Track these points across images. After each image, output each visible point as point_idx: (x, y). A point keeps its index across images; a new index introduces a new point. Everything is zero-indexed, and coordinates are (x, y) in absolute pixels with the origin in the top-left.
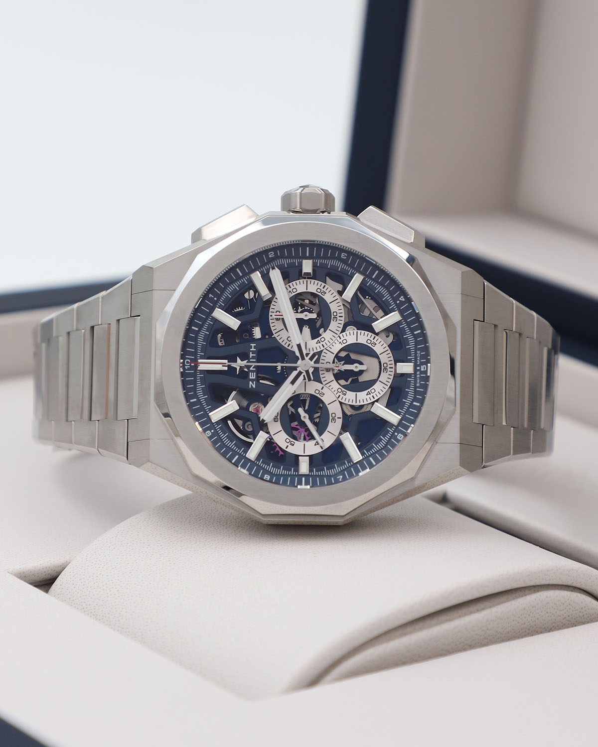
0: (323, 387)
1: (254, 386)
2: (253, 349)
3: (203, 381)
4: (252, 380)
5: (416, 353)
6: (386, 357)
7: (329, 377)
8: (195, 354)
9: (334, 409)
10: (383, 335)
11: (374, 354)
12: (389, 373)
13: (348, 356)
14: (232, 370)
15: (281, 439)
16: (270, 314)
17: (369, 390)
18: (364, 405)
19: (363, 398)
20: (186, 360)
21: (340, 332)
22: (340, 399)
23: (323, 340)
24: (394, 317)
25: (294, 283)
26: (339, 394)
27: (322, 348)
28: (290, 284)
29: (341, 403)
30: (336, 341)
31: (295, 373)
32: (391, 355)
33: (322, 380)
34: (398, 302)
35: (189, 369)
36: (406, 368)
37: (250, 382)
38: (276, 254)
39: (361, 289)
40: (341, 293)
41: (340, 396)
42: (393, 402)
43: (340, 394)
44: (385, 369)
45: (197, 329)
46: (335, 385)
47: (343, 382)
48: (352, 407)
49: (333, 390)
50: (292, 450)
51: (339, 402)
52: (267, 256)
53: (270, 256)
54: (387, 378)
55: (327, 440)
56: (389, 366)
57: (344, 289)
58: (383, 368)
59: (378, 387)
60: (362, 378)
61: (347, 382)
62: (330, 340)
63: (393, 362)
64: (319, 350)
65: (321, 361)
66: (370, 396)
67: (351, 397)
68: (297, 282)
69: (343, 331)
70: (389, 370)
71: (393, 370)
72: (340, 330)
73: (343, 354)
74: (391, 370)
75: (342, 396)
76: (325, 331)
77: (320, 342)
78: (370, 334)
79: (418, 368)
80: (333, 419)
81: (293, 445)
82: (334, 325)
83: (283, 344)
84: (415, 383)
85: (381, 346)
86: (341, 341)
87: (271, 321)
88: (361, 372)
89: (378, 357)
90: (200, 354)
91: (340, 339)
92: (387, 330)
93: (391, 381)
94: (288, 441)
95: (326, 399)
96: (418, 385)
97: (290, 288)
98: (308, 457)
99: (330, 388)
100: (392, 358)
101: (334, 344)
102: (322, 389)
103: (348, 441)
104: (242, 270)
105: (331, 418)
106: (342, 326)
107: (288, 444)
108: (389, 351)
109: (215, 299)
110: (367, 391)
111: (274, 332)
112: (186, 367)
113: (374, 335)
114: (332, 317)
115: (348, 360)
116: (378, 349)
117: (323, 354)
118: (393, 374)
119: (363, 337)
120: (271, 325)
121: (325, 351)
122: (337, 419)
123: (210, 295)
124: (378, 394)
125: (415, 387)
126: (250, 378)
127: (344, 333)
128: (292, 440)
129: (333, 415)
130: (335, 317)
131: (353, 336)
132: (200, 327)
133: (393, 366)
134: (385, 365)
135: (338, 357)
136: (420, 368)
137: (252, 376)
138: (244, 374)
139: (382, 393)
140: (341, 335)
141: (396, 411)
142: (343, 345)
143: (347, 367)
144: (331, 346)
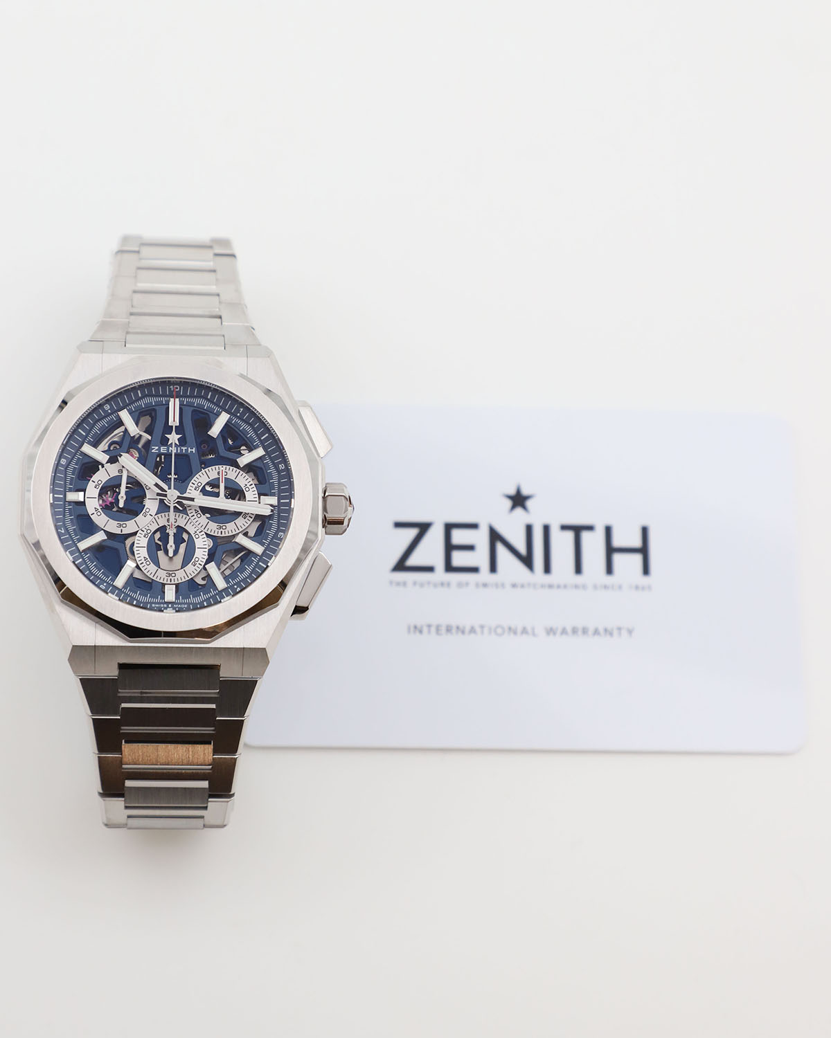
0: (152, 516)
2: (190, 450)
3: (158, 404)
5: (185, 603)
6: (181, 577)
7: (162, 522)
8: (185, 396)
9: (130, 527)
10: (203, 574)
11: (185, 564)
12: (166, 578)
13: (184, 541)
14: (169, 429)
15: (101, 477)
16: (224, 466)
17: (149, 559)
18: (134, 555)
19: (142, 552)
20: (179, 387)
21: (206, 532)
22: (140, 531)
23: (199, 516)
24: (221, 584)
25: (255, 489)
26: (145, 530)
27: (190, 515)
28: (254, 486)
29: (135, 534)
30: (197, 528)
31: (165, 487)
32: (184, 580)
33: (159, 515)
34: (236, 587)
35: (170, 389)
36: (170, 594)
38: (283, 471)
39: (250, 552)
40: (246, 534)
41: (143, 531)
42: (134, 582)
43: (145, 532)
44: (170, 575)
45: (209, 398)
46: (154, 527)
47: (158, 536)
48: (133, 544)
49: (149, 525)
50: (91, 486)
51: (138, 531)
52: (280, 463)
53: (280, 465)
54: (161, 576)
55: (100, 519)
56: (172, 579)
57: (250, 538)
58: (171, 572)
59: (152, 568)
60: (161, 554)
61: (159, 540)
62: (198, 523)
63: (176, 582)
64: (189, 512)
65: (178, 514)
66: (143, 561)
67: (141, 542)
68: (256, 492)
69: (208, 535)
70: (169, 578)
71: (169, 582)
72: (209, 532)
73: (185, 536)
74: (169, 580)
75: (143, 533)
76: (207, 518)
77: (196, 513)
78: (204, 561)
79: (170, 605)
80: (121, 525)
81: (95, 487)
82: (213, 528)
83: (195, 478)
84: (155, 603)
85: (191, 570)
86: (198, 532)
87: (217, 467)
88: (166, 552)
89: (182, 568)
90: (185, 401)
91: (200, 532)
92: (208, 577)
93: (158, 580)
94: (100, 482)
95: (140, 518)
96: (153, 605)
97: (250, 485)
98: (83, 500)
99: (152, 523)
100: (180, 581)
101: (195, 526)
102: (150, 515)
103: (98, 537)
104: (266, 440)
105: (122, 523)
106: (212, 534)
107: (96, 483)
108: (187, 579)
109: (239, 414)
110: (148, 557)
111: (206, 470)
112: (172, 387)
113: (203, 564)
114: (222, 525)
115: (179, 540)
116: (190, 568)
117: (185, 516)
118: (165, 582)
119: (201, 554)
120: (213, 467)
121: (188, 518)
122: (120, 529)
123: (242, 409)
124: (145, 568)
125: (151, 603)
127: (205, 536)
128: (101, 486)
129: (124, 525)
130: (221, 527)
131: (202, 546)
132: (211, 401)
133: (173, 582)
134: (173, 575)
135: (181, 530)
136: (170, 607)
137: (163, 449)
138: (165, 441)
139: (145, 572)
140: (203, 533)
141: (127, 584)
142: (193, 536)
143: (171, 539)
144: (192, 524)
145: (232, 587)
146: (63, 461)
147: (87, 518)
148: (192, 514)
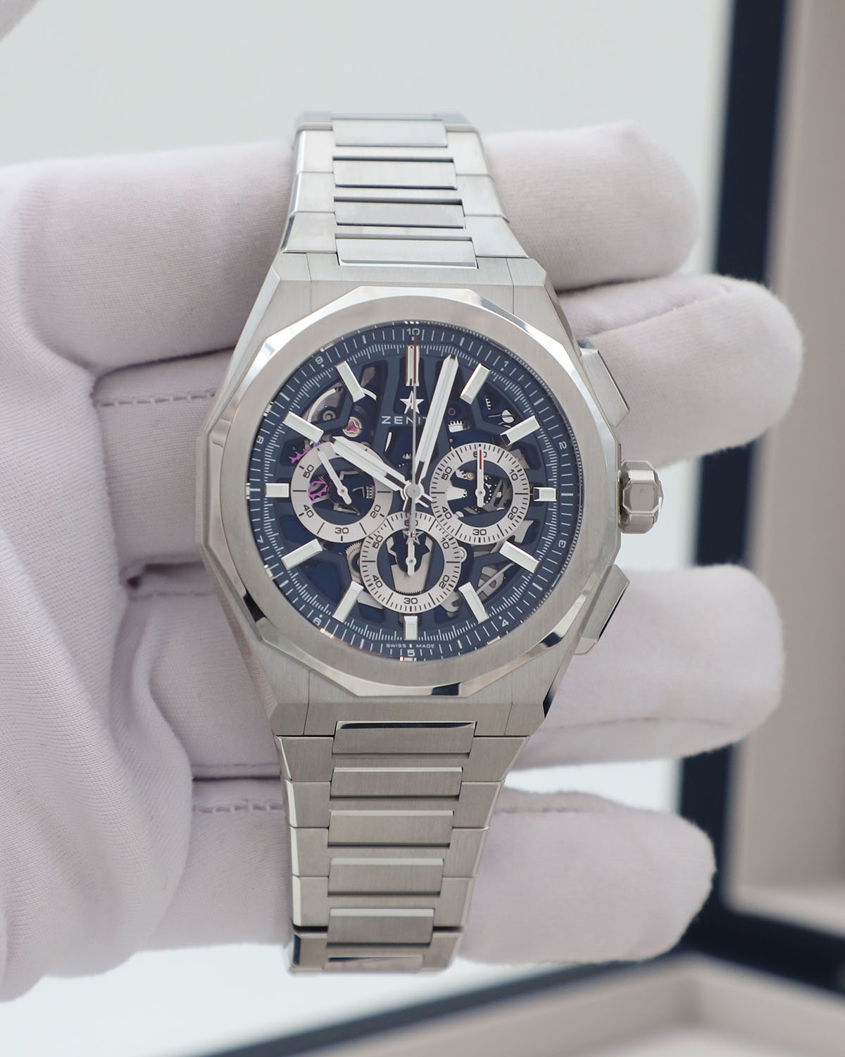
0: (383, 516)
1: (384, 422)
3: (391, 353)
4: (392, 420)
5: (430, 642)
6: (425, 603)
7: (398, 524)
8: (427, 342)
9: (353, 532)
10: (455, 598)
11: (429, 585)
12: (404, 605)
13: (427, 551)
14: (406, 392)
16: (483, 444)
17: (380, 579)
18: (360, 572)
19: (371, 570)
20: (419, 330)
21: (459, 539)
22: (367, 539)
23: (448, 515)
24: (480, 613)
25: (525, 476)
26: (375, 538)
27: (436, 515)
28: (523, 472)
29: (362, 541)
30: (446, 534)
32: (428, 608)
33: (393, 515)
34: (500, 618)
35: (406, 333)
36: (411, 629)
37: (389, 417)
38: (564, 451)
39: (517, 568)
40: (511, 540)
41: (372, 539)
42: (360, 612)
43: (375, 540)
44: (409, 601)
45: (461, 345)
46: (387, 532)
47: (390, 543)
48: (357, 556)
50: (298, 474)
51: (364, 539)
52: (561, 440)
53: (560, 443)
54: (396, 603)
55: (312, 522)
56: (413, 606)
57: (517, 545)
58: (411, 597)
59: (385, 591)
60: (395, 568)
61: (391, 549)
62: (447, 526)
63: (418, 611)
64: (434, 510)
65: (419, 513)
66: (372, 581)
67: (369, 555)
68: (527, 481)
69: (460, 544)
70: (408, 606)
71: (408, 612)
72: (462, 539)
73: (429, 544)
74: (408, 609)
75: (372, 542)
76: (460, 519)
77: (444, 511)
78: (457, 580)
79: (411, 646)
80: (341, 531)
81: (305, 476)
82: (468, 533)
83: (442, 462)
84: (391, 642)
85: (440, 596)
86: (447, 540)
87: (472, 445)
88: (404, 568)
89: (424, 591)
90: (428, 348)
91: (450, 540)
92: (461, 602)
93: (393, 608)
94: (310, 468)
95: (367, 520)
96: (388, 646)
97: (518, 471)
98: (288, 496)
99: (383, 526)
100: (423, 610)
101: (443, 530)
102: (381, 515)
103: (311, 549)
104: (541, 406)
105: (342, 527)
106: (467, 541)
107: (306, 469)
108: (433, 606)
109: (502, 369)
110: (378, 576)
111: (458, 449)
112: (409, 330)
113: (455, 585)
114: (480, 529)
115: (420, 551)
116: (436, 591)
117: (429, 516)
118: (403, 611)
119: (451, 571)
120: (467, 446)
121: (433, 518)
122: (340, 535)
123: (507, 362)
124: (375, 591)
125: (385, 642)
126: (396, 417)
127: (457, 544)
128: (312, 473)
129: (345, 531)
130: (479, 532)
131: (454, 558)
132: (464, 349)
133: (413, 612)
134: (414, 601)
135: (424, 536)
136: (411, 649)
137: (398, 420)
138: (399, 408)
139: (376, 597)
140: (454, 540)
141: (351, 615)
142: (441, 544)
143: (411, 550)
144: (439, 527)
145: (496, 620)
146: (261, 440)
147: (295, 519)
148: (438, 514)
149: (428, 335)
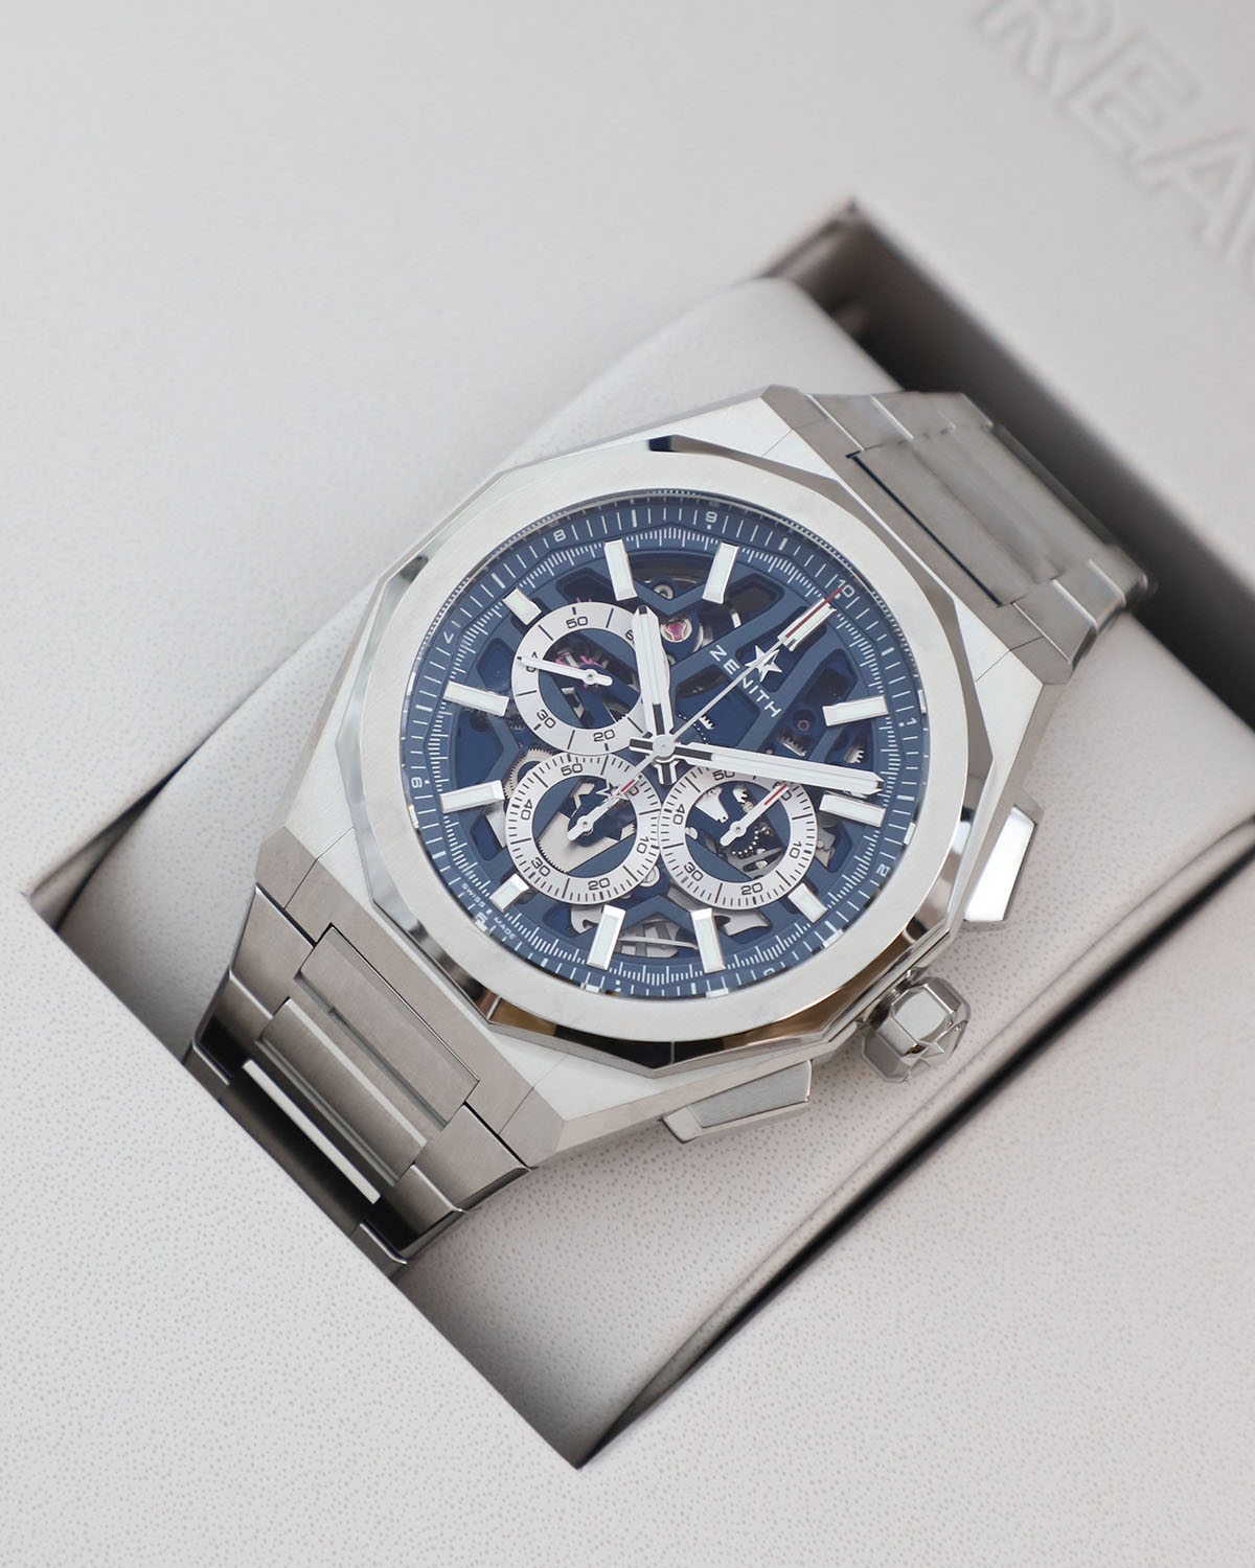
0: (607, 749)
1: (713, 653)
2: (770, 706)
3: (798, 591)
4: (724, 659)
5: (515, 930)
6: (554, 886)
7: (612, 774)
8: (848, 616)
9: (556, 733)
10: (590, 915)
11: (578, 872)
12: (529, 864)
13: (616, 835)
14: (770, 642)
15: (593, 615)
17: (533, 811)
18: (518, 783)
19: (531, 791)
20: (853, 591)
21: (663, 855)
22: (564, 755)
23: (678, 820)
24: (601, 953)
25: (807, 864)
26: (574, 761)
27: (666, 806)
28: (810, 857)
29: (555, 751)
30: (654, 836)
31: (668, 723)
32: (551, 894)
33: (619, 760)
34: (618, 983)
35: (836, 583)
36: (507, 894)
37: (725, 654)
38: (878, 878)
39: (695, 954)
40: (719, 920)
41: (570, 761)
42: (477, 823)
43: (571, 764)
44: (540, 866)
45: (884, 654)
46: (592, 770)
47: (586, 789)
48: (534, 764)
49: (588, 759)
50: (563, 613)
51: (562, 751)
52: (884, 861)
53: (882, 865)
54: (523, 853)
55: (523, 679)
56: (538, 875)
57: (719, 932)
58: (545, 863)
59: (525, 828)
60: (561, 818)
61: (580, 796)
62: (665, 829)
63: (537, 886)
64: (668, 799)
66: (522, 804)
67: (548, 773)
68: (803, 871)
69: (660, 863)
70: (533, 869)
71: (526, 876)
72: (666, 860)
73: (627, 832)
74: (529, 872)
75: (566, 763)
76: (687, 836)
77: (678, 811)
78: (614, 896)
79: (490, 911)
80: (544, 717)
81: (568, 622)
82: (680, 860)
84: (472, 886)
85: (579, 890)
86: (649, 844)
88: (572, 825)
89: (568, 873)
90: (841, 623)
91: (653, 846)
92: (592, 926)
93: (513, 855)
94: (582, 621)
95: (585, 736)
96: (465, 886)
97: (806, 851)
98: (527, 623)
99: (595, 759)
100: (544, 890)
101: (655, 829)
102: (606, 745)
103: (491, 703)
104: (902, 805)
105: (550, 715)
106: (669, 867)
107: (576, 617)
108: (559, 897)
109: (902, 725)
110: (534, 806)
112: (843, 582)
113: (606, 899)
114: (697, 868)
115: (608, 826)
116: (580, 886)
117: (656, 799)
118: (521, 869)
119: (619, 881)
121: (658, 806)
122: (539, 722)
123: (914, 721)
124: (513, 817)
125: (465, 879)
126: (731, 660)
127: (654, 859)
128: (578, 628)
129: (550, 723)
130: (692, 871)
131: (637, 869)
132: (882, 662)
133: (531, 881)
134: (545, 871)
135: (627, 813)
136: (486, 915)
137: (730, 666)
138: (744, 655)
139: (508, 824)
140: (657, 852)
141: (461, 813)
142: (637, 841)
143: (598, 812)
144: (655, 822)
145: (611, 977)
146: (559, 536)
147: (508, 655)
148: (669, 807)
149: (858, 608)
